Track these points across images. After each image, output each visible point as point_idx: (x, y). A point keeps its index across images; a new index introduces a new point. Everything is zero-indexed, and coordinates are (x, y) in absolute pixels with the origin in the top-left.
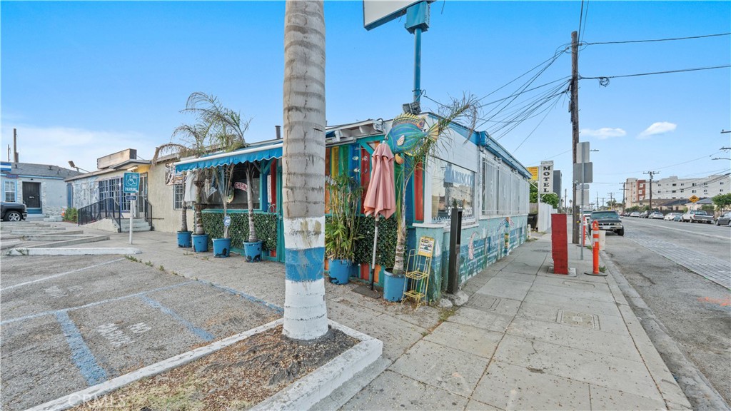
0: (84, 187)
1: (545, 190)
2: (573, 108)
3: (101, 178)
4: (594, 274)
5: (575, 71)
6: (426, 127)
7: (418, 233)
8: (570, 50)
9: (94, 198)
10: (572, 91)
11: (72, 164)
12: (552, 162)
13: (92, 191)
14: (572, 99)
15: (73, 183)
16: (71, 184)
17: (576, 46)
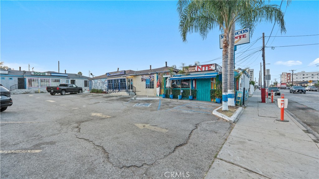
0: (99, 82)
1: (251, 80)
2: (263, 56)
3: (108, 79)
4: (272, 103)
5: (264, 45)
6: (239, 72)
7: (237, 93)
8: (262, 38)
9: (105, 85)
10: (263, 51)
11: (91, 74)
12: (253, 69)
13: (103, 83)
14: (263, 53)
15: (92, 80)
16: (91, 81)
17: (264, 37)
